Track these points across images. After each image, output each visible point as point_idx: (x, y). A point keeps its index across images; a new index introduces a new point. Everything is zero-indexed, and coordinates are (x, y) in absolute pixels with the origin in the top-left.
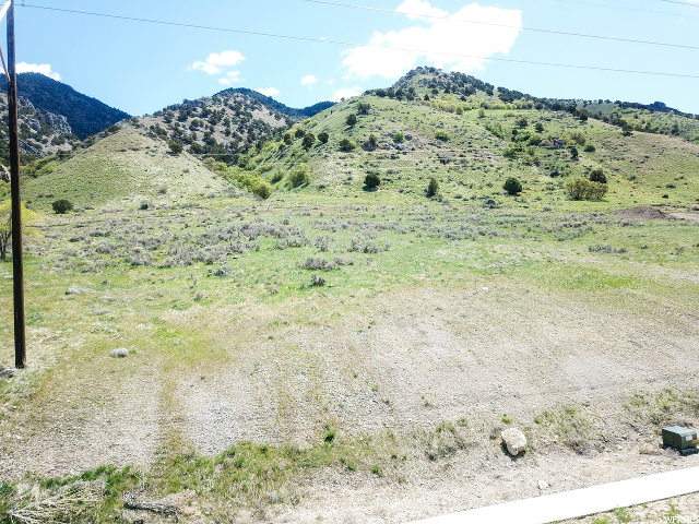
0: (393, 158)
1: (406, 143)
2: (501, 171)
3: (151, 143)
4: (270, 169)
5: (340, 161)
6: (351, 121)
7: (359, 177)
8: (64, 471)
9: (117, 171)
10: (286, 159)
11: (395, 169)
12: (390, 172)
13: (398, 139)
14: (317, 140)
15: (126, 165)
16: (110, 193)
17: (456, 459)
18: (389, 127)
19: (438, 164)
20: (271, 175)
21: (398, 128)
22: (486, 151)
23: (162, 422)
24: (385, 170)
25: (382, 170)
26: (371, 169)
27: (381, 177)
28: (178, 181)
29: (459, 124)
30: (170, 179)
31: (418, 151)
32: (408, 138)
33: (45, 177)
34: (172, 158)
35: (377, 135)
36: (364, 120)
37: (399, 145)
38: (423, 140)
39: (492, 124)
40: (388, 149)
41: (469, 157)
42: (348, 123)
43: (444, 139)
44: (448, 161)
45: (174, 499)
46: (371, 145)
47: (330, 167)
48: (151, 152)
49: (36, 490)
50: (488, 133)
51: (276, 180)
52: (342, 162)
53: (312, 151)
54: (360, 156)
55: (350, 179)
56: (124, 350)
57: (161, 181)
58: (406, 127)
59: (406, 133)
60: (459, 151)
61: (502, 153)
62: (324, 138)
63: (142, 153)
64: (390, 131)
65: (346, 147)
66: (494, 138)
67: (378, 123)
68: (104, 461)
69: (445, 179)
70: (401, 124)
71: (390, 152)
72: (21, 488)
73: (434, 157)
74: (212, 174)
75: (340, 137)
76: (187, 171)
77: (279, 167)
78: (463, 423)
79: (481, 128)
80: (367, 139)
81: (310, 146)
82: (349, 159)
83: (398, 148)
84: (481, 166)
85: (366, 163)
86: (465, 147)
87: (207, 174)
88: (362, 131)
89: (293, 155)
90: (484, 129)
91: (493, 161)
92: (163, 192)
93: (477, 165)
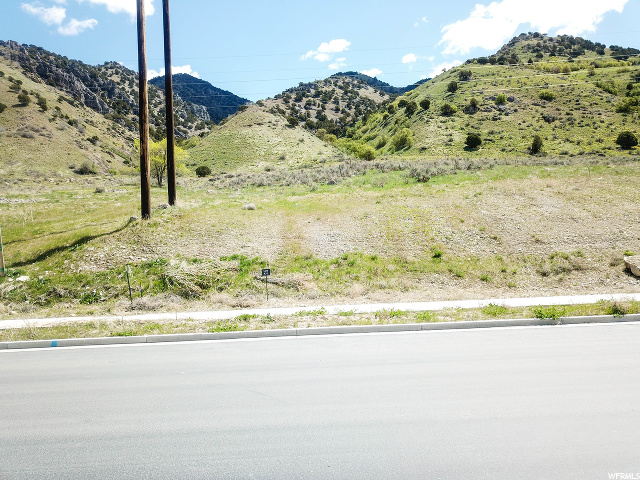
0: (495, 119)
1: (508, 105)
2: (613, 127)
3: (273, 118)
4: (375, 137)
5: (440, 124)
6: (453, 88)
7: (460, 138)
10: (389, 127)
11: (496, 129)
12: (492, 133)
13: (500, 101)
14: (419, 108)
15: (253, 137)
17: (572, 276)
18: (491, 91)
19: (542, 122)
20: (376, 142)
21: (500, 91)
22: (595, 108)
23: (284, 237)
24: (486, 131)
25: (484, 132)
26: (472, 131)
27: (482, 138)
28: (295, 149)
29: (566, 84)
30: (289, 147)
31: (520, 111)
32: (511, 100)
34: (289, 130)
35: (479, 99)
36: (466, 86)
37: (501, 107)
38: (526, 101)
39: (604, 80)
40: (490, 111)
41: (576, 115)
42: (449, 90)
43: (548, 98)
44: (554, 120)
46: (472, 108)
47: (432, 132)
48: (273, 125)
49: (184, 264)
50: (598, 90)
51: (381, 146)
52: (444, 126)
53: (414, 117)
54: (461, 119)
55: (451, 140)
56: (252, 205)
57: (280, 150)
58: (508, 89)
59: (508, 95)
60: (565, 109)
61: (614, 109)
62: (425, 105)
63: (265, 127)
64: (492, 95)
65: (447, 112)
66: (606, 95)
67: (479, 87)
68: (239, 252)
69: (550, 137)
70: (503, 88)
71: (491, 114)
72: (173, 262)
73: (538, 115)
74: (323, 143)
75: (441, 103)
76: (302, 141)
77: (383, 134)
78: (579, 254)
79: (591, 86)
80: (468, 103)
81: (412, 113)
82: (451, 122)
83: (500, 110)
84: (590, 122)
85: (468, 125)
86: (573, 105)
87: (319, 144)
88: (463, 97)
89: (396, 122)
90: (593, 86)
91: (603, 117)
92: (283, 158)
93: (586, 122)
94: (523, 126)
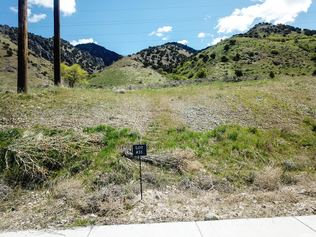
0: (249, 63)
1: (255, 57)
2: (310, 68)
3: (136, 63)
4: (188, 72)
5: (221, 66)
6: (227, 48)
7: (231, 73)
9: (121, 75)
10: (195, 68)
11: (250, 68)
12: (248, 70)
13: (251, 55)
14: (210, 58)
15: (125, 72)
16: (118, 84)
18: (246, 50)
19: (273, 65)
20: (188, 75)
21: (251, 50)
22: (300, 58)
24: (245, 69)
25: (244, 69)
26: (237, 69)
27: (243, 72)
28: (147, 78)
29: (284, 46)
30: (144, 77)
31: (261, 60)
32: (257, 54)
33: (93, 79)
34: (144, 69)
35: (240, 53)
36: (233, 47)
37: (252, 57)
38: (264, 55)
39: (303, 45)
40: (246, 60)
41: (290, 61)
42: (225, 49)
43: (275, 53)
44: (279, 64)
46: (237, 58)
47: (217, 69)
48: (136, 66)
50: (301, 49)
51: (190, 77)
52: (223, 67)
53: (208, 62)
54: (231, 64)
55: (227, 74)
57: (139, 78)
58: (255, 49)
59: (255, 52)
60: (284, 59)
61: (309, 58)
62: (213, 56)
63: (132, 67)
65: (224, 60)
66: (304, 52)
67: (240, 48)
69: (278, 72)
70: (252, 48)
71: (247, 61)
72: (26, 134)
73: (271, 62)
74: (161, 75)
75: (221, 55)
76: (151, 74)
77: (191, 71)
79: (297, 47)
80: (235, 55)
81: (206, 61)
82: (226, 65)
83: (251, 59)
84: (298, 65)
85: (235, 66)
86: (288, 56)
87: (159, 76)
88: (232, 52)
89: (198, 65)
90: (298, 48)
91: (304, 63)
92: (141, 83)
93: (295, 65)
94: (264, 67)
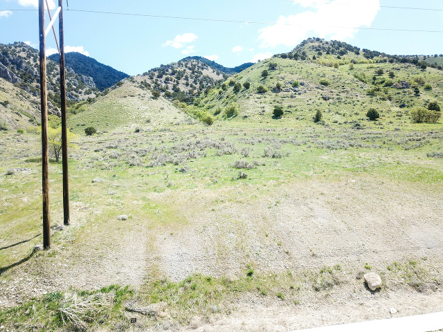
0: (292, 97)
1: (300, 88)
2: (364, 105)
3: (141, 92)
4: (213, 106)
5: (257, 100)
6: (265, 74)
7: (270, 110)
8: (91, 286)
10: (223, 100)
11: (293, 104)
12: (290, 107)
13: (295, 85)
14: (243, 87)
15: (127, 105)
16: (117, 123)
17: (333, 291)
18: (289, 78)
19: (322, 100)
20: (214, 110)
21: (295, 78)
22: (354, 92)
23: (147, 260)
24: (287, 105)
25: (285, 105)
26: (277, 104)
27: (284, 110)
28: (157, 114)
29: (336, 74)
30: (152, 113)
31: (308, 92)
32: (302, 84)
33: (81, 114)
34: (154, 101)
35: (282, 83)
36: (273, 73)
37: (296, 89)
38: (311, 85)
39: (359, 73)
40: (289, 91)
41: (342, 96)
42: (262, 76)
43: (325, 84)
44: (329, 99)
45: (154, 307)
46: (277, 89)
47: (251, 104)
48: (142, 97)
49: (75, 297)
50: (356, 79)
51: (217, 113)
52: (259, 101)
53: (239, 94)
54: (270, 96)
55: (263, 111)
56: (125, 216)
57: (147, 115)
58: (300, 77)
59: (300, 81)
60: (336, 92)
61: (365, 92)
62: (247, 86)
63: (135, 99)
64: (290, 80)
65: (261, 91)
66: (360, 83)
67: (282, 75)
68: (113, 282)
69: (327, 110)
70: (297, 76)
71: (290, 93)
72: (67, 295)
73: (319, 96)
74: (178, 110)
75: (257, 85)
76: (162, 109)
77: (219, 105)
78: (338, 268)
79: (351, 77)
80: (275, 85)
81: (238, 91)
82: (263, 99)
83: (295, 91)
84: (351, 102)
85: (275, 101)
86: (340, 89)
87: (175, 110)
88: (272, 81)
89: (227, 97)
90: (353, 77)
91: (359, 98)
92: (148, 121)
93: (348, 100)
94: (310, 102)
